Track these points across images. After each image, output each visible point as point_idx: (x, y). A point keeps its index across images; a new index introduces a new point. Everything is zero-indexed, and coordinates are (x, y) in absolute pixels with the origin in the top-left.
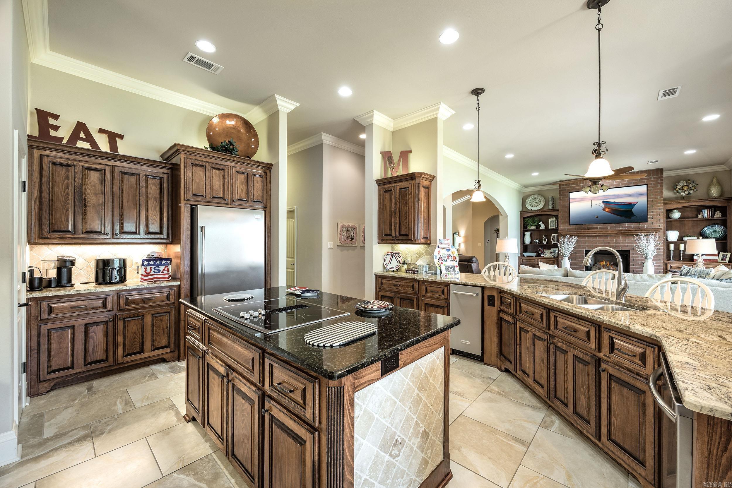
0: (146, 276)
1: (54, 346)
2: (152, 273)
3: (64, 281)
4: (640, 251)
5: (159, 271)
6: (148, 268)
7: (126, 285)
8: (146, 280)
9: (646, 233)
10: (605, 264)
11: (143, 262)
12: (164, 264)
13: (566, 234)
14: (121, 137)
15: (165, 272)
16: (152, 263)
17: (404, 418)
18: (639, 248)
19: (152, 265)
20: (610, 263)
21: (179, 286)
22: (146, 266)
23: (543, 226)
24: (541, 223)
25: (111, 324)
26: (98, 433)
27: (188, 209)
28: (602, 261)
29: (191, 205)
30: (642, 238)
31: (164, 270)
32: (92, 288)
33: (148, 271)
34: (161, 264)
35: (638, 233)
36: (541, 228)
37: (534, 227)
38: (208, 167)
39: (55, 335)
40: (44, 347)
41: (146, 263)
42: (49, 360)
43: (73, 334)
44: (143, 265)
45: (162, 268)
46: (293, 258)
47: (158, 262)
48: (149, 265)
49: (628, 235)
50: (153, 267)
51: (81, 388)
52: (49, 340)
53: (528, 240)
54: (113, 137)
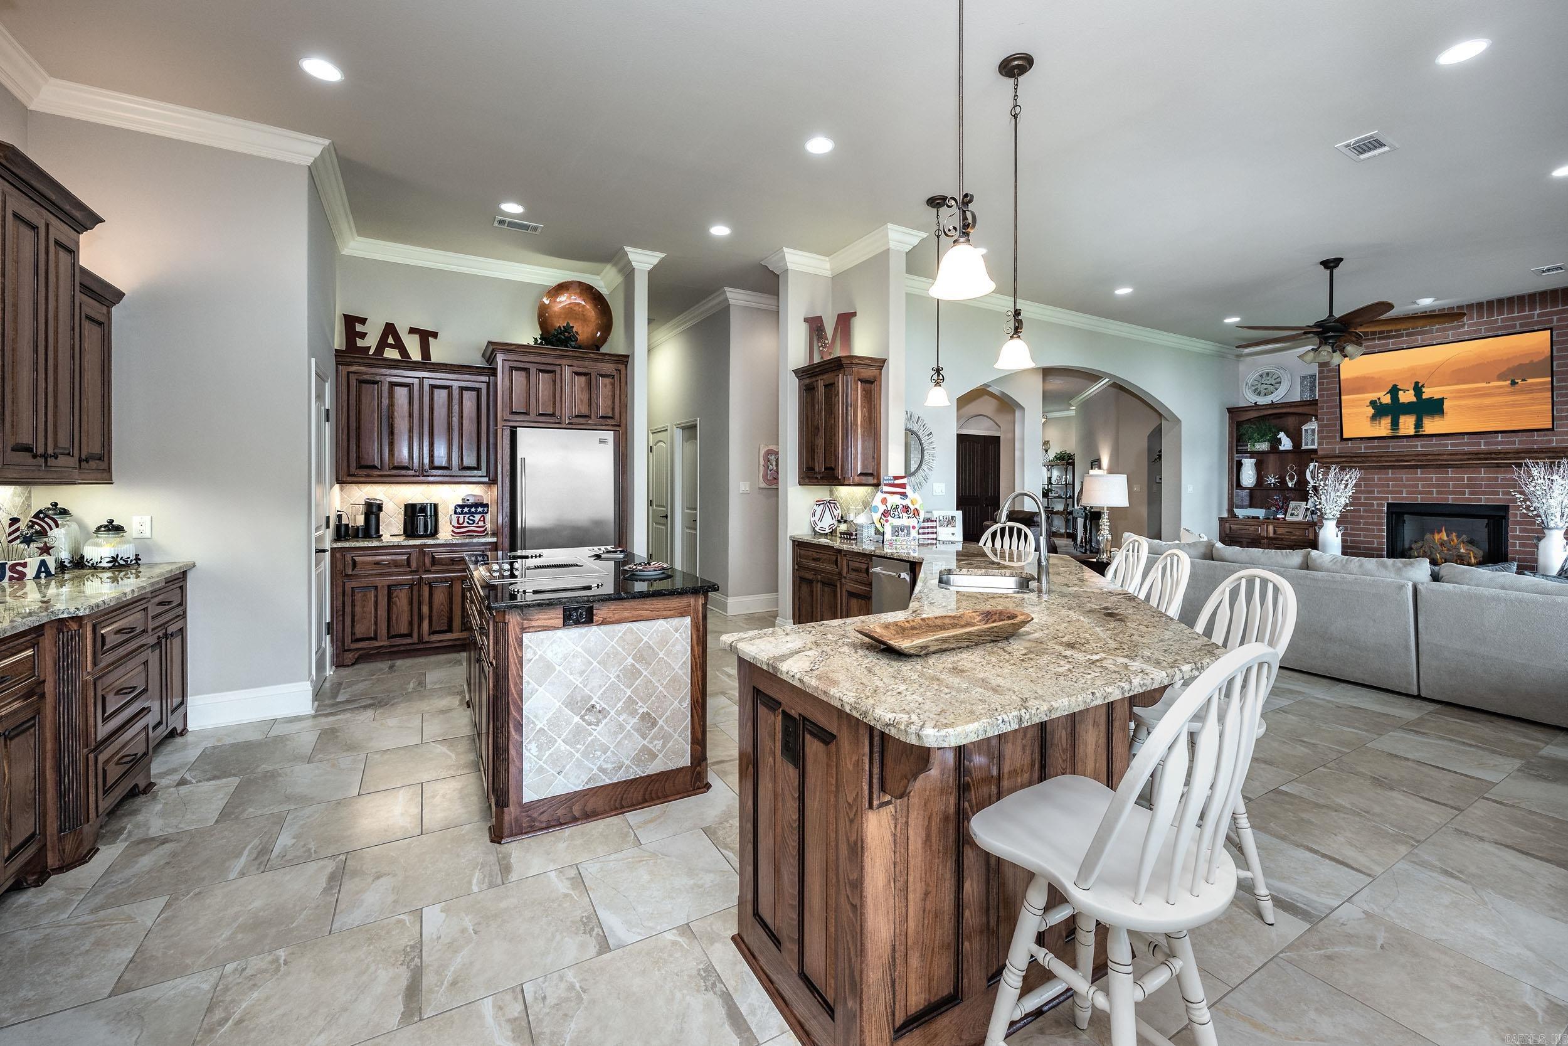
0: (458, 528)
1: (358, 609)
2: (465, 524)
3: (373, 531)
4: (1528, 508)
5: (474, 521)
6: (461, 517)
7: (438, 539)
8: (458, 533)
9: (1549, 458)
10: (1445, 538)
11: (456, 508)
12: (480, 513)
13: (1332, 463)
14: (435, 335)
15: (481, 524)
16: (466, 510)
17: (607, 685)
18: (1525, 501)
19: (466, 513)
20: (1458, 537)
21: (496, 543)
22: (460, 514)
23: (1286, 444)
24: (1282, 435)
25: (415, 588)
26: (383, 704)
27: (507, 432)
28: (1440, 532)
29: (511, 427)
30: (1535, 472)
31: (479, 520)
32: (400, 540)
33: (461, 521)
34: (476, 513)
35: (1524, 458)
36: (1281, 448)
37: (1263, 446)
38: (533, 371)
39: (358, 596)
40: (348, 609)
41: (459, 510)
42: (353, 626)
43: (376, 597)
44: (456, 513)
45: (477, 517)
46: (696, 509)
47: (473, 510)
48: (462, 513)
49: (1498, 466)
50: (468, 516)
51: (384, 665)
52: (353, 601)
53: (1248, 476)
54: (425, 337)
